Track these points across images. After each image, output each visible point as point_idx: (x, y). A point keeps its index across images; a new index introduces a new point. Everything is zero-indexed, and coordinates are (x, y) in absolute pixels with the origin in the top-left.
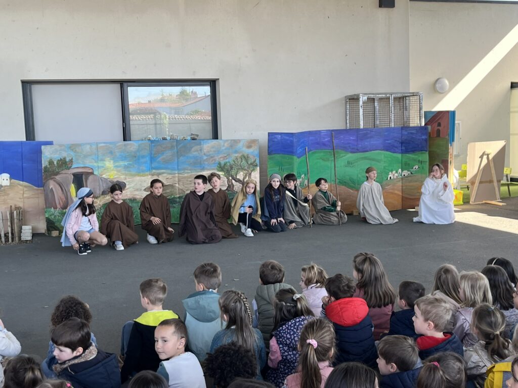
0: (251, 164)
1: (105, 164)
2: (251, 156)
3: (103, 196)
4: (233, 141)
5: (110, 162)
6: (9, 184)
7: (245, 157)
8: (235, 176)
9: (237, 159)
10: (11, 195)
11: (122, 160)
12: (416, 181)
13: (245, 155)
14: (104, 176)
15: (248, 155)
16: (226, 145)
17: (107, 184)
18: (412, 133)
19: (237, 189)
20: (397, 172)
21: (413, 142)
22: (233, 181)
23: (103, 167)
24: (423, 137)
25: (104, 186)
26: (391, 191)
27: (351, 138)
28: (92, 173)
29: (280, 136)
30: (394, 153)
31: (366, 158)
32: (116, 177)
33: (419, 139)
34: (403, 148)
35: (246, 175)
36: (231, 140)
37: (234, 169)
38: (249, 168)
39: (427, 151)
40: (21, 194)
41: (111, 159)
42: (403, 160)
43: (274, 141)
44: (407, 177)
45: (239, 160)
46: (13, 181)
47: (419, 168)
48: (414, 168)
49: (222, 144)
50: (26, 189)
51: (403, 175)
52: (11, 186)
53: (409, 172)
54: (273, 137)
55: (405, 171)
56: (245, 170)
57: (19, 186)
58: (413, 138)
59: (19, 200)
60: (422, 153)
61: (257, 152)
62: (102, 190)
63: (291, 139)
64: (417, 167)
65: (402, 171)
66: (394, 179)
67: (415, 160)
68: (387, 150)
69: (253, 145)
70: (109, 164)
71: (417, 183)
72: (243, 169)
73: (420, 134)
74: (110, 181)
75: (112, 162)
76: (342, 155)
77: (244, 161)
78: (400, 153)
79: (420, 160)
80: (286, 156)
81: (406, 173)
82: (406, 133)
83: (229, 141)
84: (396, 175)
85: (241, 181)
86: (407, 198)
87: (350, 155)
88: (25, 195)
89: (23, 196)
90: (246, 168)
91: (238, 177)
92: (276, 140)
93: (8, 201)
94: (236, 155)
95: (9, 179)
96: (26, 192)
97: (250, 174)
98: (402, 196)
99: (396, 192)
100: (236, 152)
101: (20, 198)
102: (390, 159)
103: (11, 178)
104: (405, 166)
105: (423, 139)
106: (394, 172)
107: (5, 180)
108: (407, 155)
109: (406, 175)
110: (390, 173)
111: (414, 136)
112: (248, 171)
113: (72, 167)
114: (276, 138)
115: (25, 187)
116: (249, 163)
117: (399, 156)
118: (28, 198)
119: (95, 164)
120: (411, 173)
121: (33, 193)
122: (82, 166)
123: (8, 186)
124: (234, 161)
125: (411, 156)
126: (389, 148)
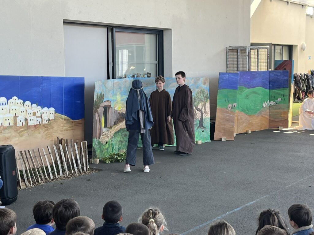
0: (206, 97)
1: (117, 98)
2: (206, 91)
3: (114, 126)
4: (196, 79)
5: (119, 96)
6: (54, 118)
7: (202, 92)
8: (197, 107)
9: (198, 92)
10: (55, 128)
11: (124, 95)
12: (279, 109)
13: (203, 90)
14: (116, 109)
15: (204, 90)
16: (192, 82)
17: (117, 115)
18: (277, 75)
19: (198, 116)
20: (267, 103)
21: (278, 81)
22: (196, 110)
23: (116, 100)
24: (286, 78)
25: (116, 117)
26: (264, 115)
27: (248, 78)
28: (111, 106)
29: (228, 75)
30: (266, 88)
31: (254, 92)
32: (121, 109)
33: (282, 80)
34: (271, 86)
35: (203, 106)
36: (195, 78)
37: (197, 101)
38: (204, 100)
39: (288, 88)
40: (62, 126)
41: (120, 94)
42: (271, 94)
43: (223, 79)
44: (273, 106)
45: (199, 93)
46: (57, 114)
47: (282, 99)
48: (278, 99)
49: (190, 81)
50: (65, 122)
51: (270, 105)
52: (55, 119)
53: (275, 102)
54: (223, 76)
55: (271, 102)
56: (203, 101)
57: (61, 119)
58: (278, 78)
59: (59, 132)
60: (284, 89)
61: (208, 87)
62: (114, 121)
63: (236, 77)
64: (280, 99)
65: (269, 102)
66: (266, 107)
67: (278, 94)
68: (263, 87)
69: (206, 82)
70: (119, 98)
71: (281, 110)
72: (201, 101)
73: (283, 76)
74: (118, 113)
75: (120, 95)
76: (244, 90)
77: (202, 95)
78: (268, 89)
79: (283, 94)
80: (232, 90)
81: (272, 103)
82: (273, 75)
83: (194, 79)
84: (267, 104)
85: (200, 110)
86: (272, 121)
87: (247, 90)
88: (64, 128)
89: (63, 128)
90: (203, 100)
91: (199, 107)
92: (224, 78)
93: (53, 133)
94: (198, 90)
95: (54, 113)
96: (65, 125)
97: (205, 105)
98: (269, 119)
99: (266, 116)
100: (198, 87)
101: (61, 131)
102: (264, 93)
103: (56, 111)
104: (272, 98)
105: (285, 79)
106: (266, 102)
107: (52, 114)
108: (273, 90)
109: (272, 105)
110: (264, 103)
111: (279, 77)
112: (204, 102)
113: (104, 101)
114: (225, 77)
115: (65, 120)
116: (205, 96)
117: (268, 91)
118: (67, 130)
119: (112, 98)
120: (276, 103)
121: (70, 126)
122: (107, 100)
123: (52, 120)
124: (196, 94)
125: (276, 91)
126: (264, 86)
